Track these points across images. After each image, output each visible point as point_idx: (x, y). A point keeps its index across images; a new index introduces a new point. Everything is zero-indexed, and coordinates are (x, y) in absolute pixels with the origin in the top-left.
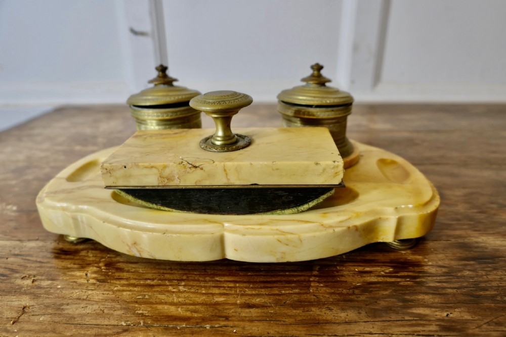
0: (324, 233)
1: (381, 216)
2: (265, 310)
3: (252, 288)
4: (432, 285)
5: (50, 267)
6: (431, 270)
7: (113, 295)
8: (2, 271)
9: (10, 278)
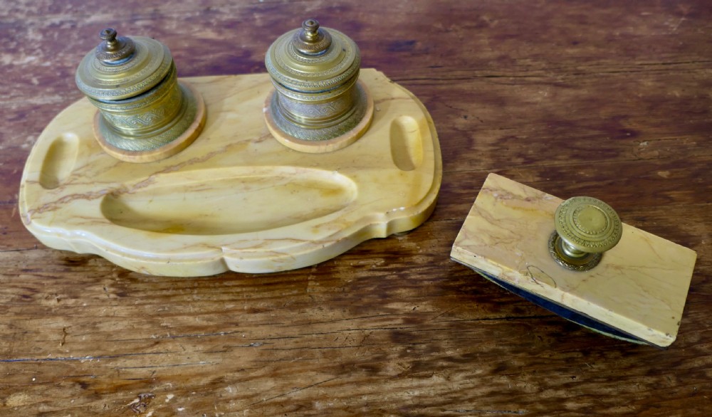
0: (314, 249)
1: (373, 223)
2: (268, 314)
3: (257, 292)
4: (413, 277)
5: (67, 283)
6: (419, 260)
7: (137, 310)
8: (22, 291)
9: (34, 300)
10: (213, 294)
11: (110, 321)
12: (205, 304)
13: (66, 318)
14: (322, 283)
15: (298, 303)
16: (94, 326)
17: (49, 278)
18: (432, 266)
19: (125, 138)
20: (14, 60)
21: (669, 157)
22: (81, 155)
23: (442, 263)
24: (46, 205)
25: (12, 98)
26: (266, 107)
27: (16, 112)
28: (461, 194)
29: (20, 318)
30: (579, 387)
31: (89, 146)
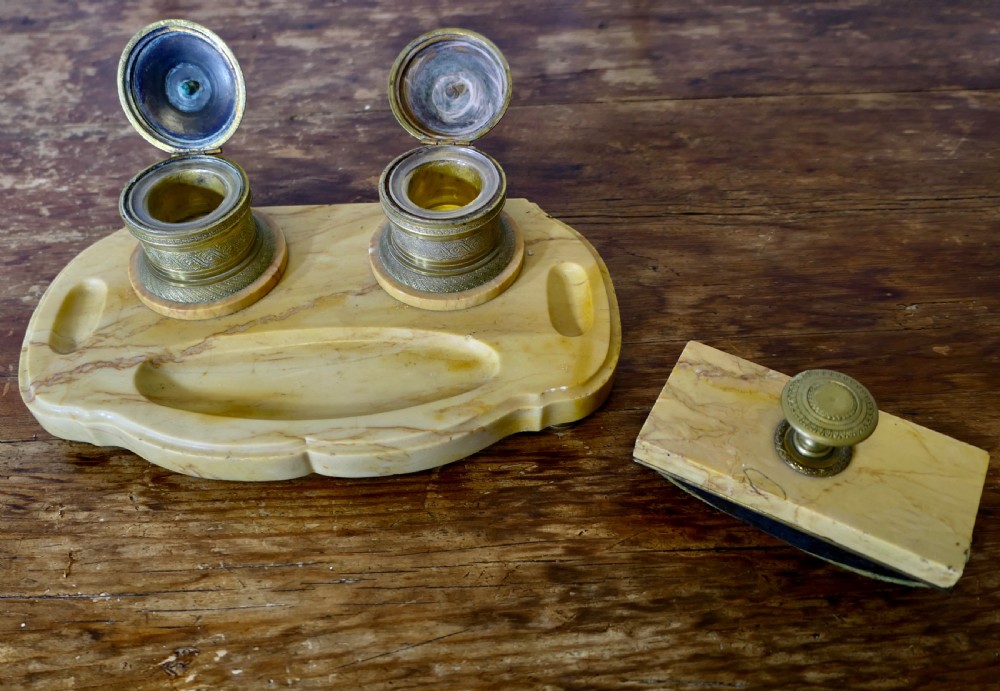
0: (438, 443)
1: (521, 408)
2: (367, 538)
3: (352, 506)
4: (578, 489)
5: (77, 489)
6: (587, 465)
7: (177, 529)
8: (11, 500)
9: (30, 511)
10: (288, 508)
11: (137, 544)
12: (277, 522)
13: (74, 538)
14: (448, 495)
15: (411, 524)
16: (114, 550)
17: (52, 481)
18: (606, 474)
19: (173, 284)
20: (16, 183)
21: (949, 327)
22: (109, 308)
23: (620, 470)
24: (57, 374)
25: (11, 233)
26: (372, 246)
27: (15, 253)
28: (649, 374)
29: (8, 537)
30: (824, 650)
31: (121, 296)
